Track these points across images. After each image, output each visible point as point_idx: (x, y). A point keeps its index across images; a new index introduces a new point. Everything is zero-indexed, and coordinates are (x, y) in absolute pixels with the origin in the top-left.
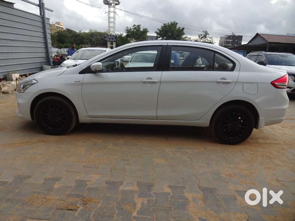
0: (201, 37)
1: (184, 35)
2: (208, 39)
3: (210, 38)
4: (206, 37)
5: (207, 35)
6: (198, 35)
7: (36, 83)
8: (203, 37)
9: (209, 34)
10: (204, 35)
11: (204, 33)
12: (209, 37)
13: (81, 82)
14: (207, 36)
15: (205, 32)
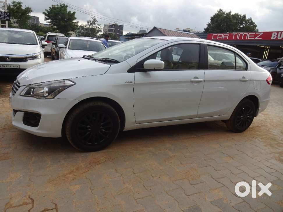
0: (90, 23)
1: (76, 19)
2: (97, 26)
3: (99, 25)
4: (94, 24)
5: (95, 21)
6: (87, 21)
7: (73, 85)
8: (92, 24)
9: (97, 21)
10: (93, 22)
11: (93, 20)
12: (97, 24)
13: (133, 83)
14: (96, 23)
15: (94, 18)
